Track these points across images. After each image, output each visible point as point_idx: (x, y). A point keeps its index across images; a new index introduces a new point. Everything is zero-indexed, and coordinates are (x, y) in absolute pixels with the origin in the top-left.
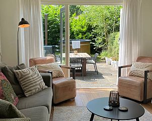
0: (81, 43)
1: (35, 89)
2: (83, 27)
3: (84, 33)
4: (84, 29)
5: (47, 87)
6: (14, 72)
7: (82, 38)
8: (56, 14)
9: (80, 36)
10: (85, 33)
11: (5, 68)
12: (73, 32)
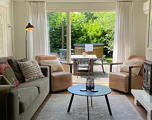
0: (94, 46)
1: (34, 76)
2: (98, 32)
3: (98, 38)
4: (99, 34)
5: (44, 76)
6: (17, 63)
7: (97, 42)
8: (73, 20)
9: (95, 40)
10: (100, 38)
11: (11, 60)
12: (89, 37)
